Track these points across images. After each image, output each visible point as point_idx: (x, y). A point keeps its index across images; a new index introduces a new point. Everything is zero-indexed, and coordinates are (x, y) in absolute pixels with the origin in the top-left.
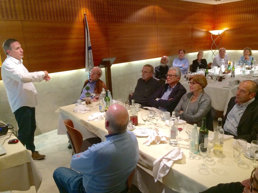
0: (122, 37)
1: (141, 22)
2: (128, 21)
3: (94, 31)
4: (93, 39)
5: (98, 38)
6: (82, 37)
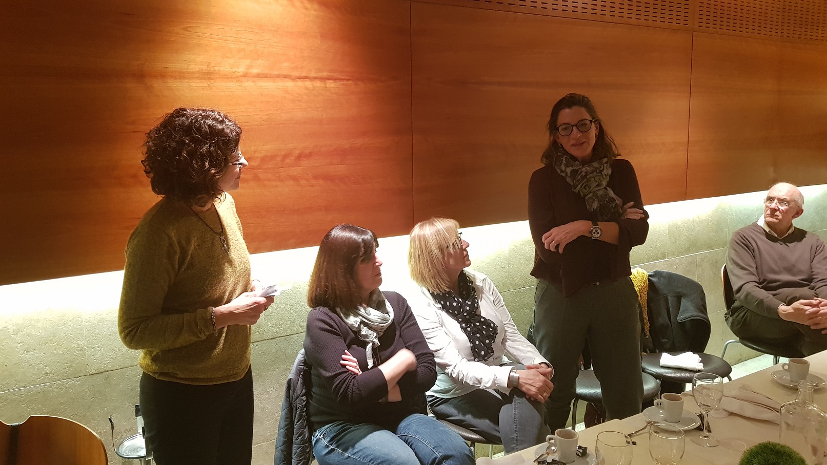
3: (323, 36)
4: (318, 84)
5: (350, 82)
6: (241, 69)
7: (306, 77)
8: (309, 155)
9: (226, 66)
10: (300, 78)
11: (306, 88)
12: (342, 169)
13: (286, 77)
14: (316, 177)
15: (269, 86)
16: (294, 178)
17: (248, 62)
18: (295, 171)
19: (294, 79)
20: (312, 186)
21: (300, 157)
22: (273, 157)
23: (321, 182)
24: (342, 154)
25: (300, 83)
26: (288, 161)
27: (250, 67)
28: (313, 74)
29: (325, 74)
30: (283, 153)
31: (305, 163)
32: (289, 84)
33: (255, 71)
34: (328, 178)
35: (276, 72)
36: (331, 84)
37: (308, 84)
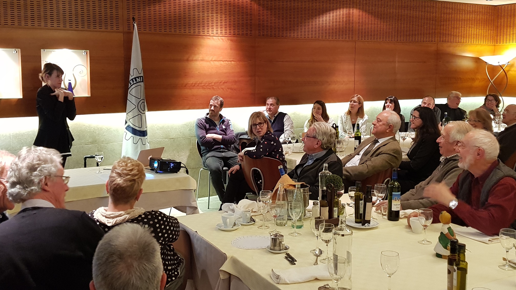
0: (282, 61)
1: (321, 37)
2: (296, 35)
3: (231, 49)
4: (229, 62)
5: (238, 62)
6: (210, 59)
7: (226, 61)
8: (226, 82)
9: (206, 58)
10: (225, 61)
11: (226, 64)
12: (235, 87)
13: (221, 61)
14: (228, 89)
15: (217, 63)
16: (222, 89)
17: (212, 57)
18: (223, 87)
19: (223, 61)
20: (227, 91)
21: (224, 83)
22: (217, 82)
23: (230, 90)
24: (235, 82)
25: (225, 62)
26: (221, 84)
27: (212, 58)
28: (228, 60)
29: (231, 60)
30: (220, 81)
31: (225, 84)
32: (222, 62)
33: (214, 59)
34: (231, 89)
35: (219, 60)
36: (233, 62)
37: (227, 62)
